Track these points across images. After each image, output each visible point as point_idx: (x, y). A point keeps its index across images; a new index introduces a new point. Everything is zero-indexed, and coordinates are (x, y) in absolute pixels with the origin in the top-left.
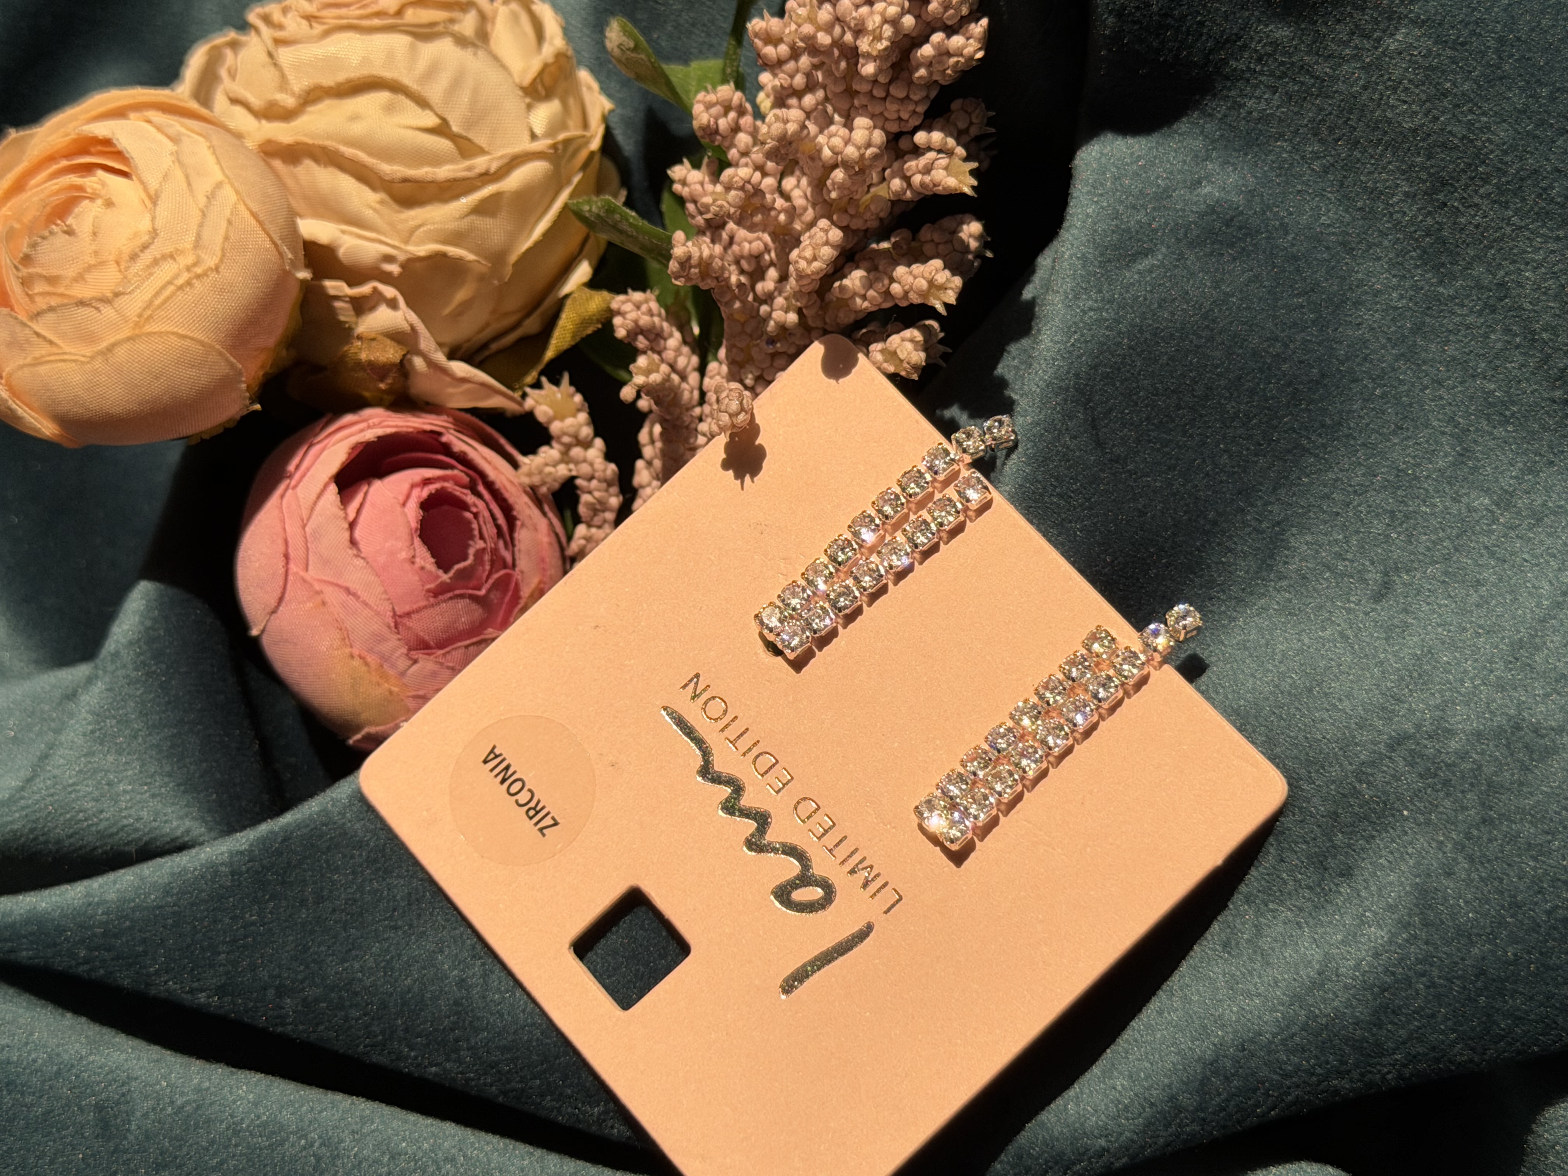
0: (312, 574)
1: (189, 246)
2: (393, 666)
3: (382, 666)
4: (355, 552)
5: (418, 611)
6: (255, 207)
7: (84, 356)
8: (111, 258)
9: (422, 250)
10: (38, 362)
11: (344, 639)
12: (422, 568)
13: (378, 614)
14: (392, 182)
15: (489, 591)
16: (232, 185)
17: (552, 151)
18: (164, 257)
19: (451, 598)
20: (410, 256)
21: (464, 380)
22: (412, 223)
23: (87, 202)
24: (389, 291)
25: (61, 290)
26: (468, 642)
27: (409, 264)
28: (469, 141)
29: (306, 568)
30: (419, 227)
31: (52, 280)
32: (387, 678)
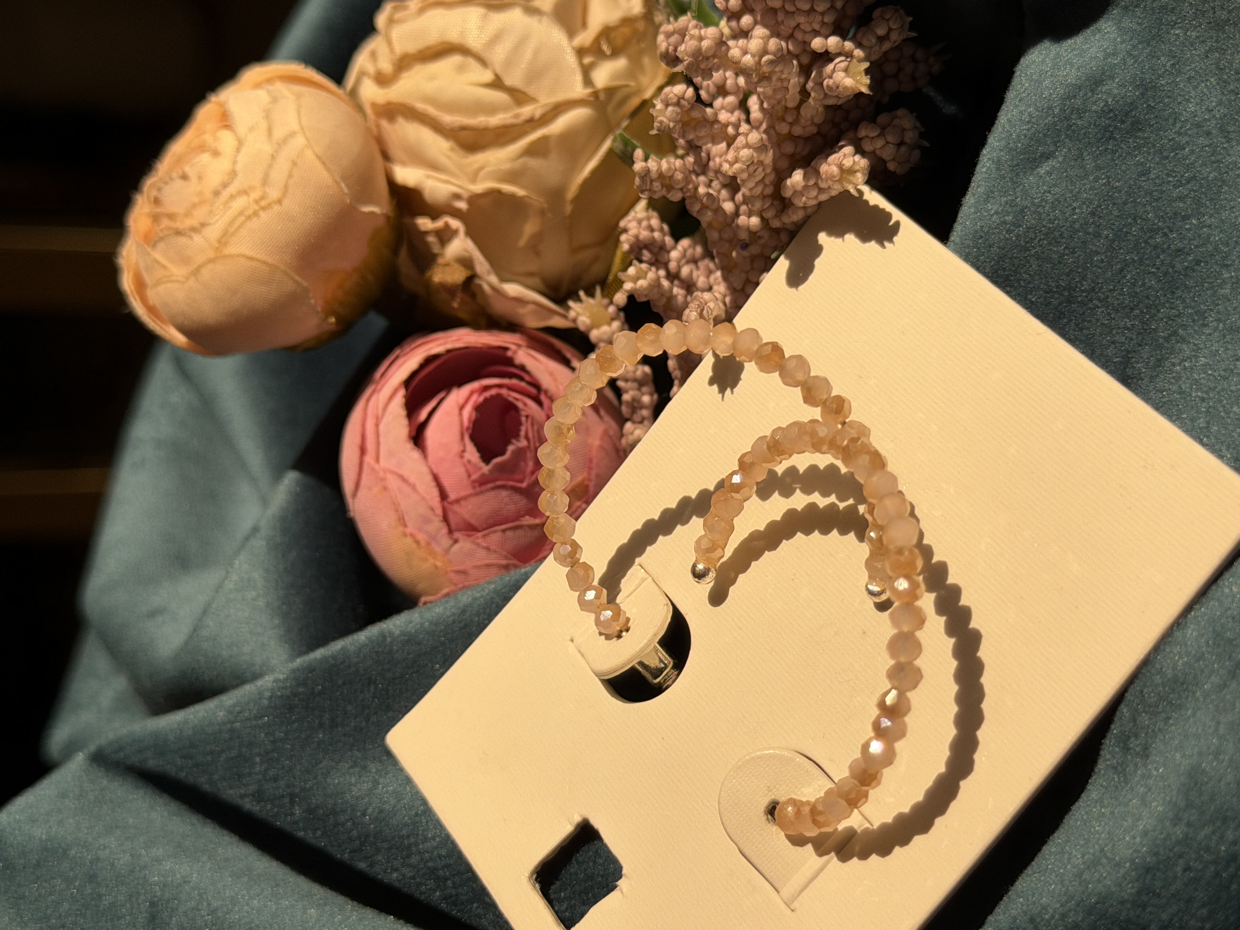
0: (381, 465)
1: (258, 183)
2: (439, 544)
3: (429, 544)
4: (412, 445)
5: (465, 498)
6: (321, 150)
7: (183, 276)
8: (207, 196)
9: (479, 187)
10: (159, 283)
11: (399, 520)
12: (469, 462)
13: (423, 499)
14: (455, 130)
15: (532, 484)
16: (304, 134)
17: (592, 99)
18: (239, 193)
19: (493, 489)
21: (519, 300)
22: (476, 166)
23: (202, 153)
24: (455, 223)
25: (173, 224)
26: (504, 527)
27: (474, 199)
28: (523, 93)
29: (377, 460)
30: (481, 168)
31: (170, 217)
32: (433, 554)
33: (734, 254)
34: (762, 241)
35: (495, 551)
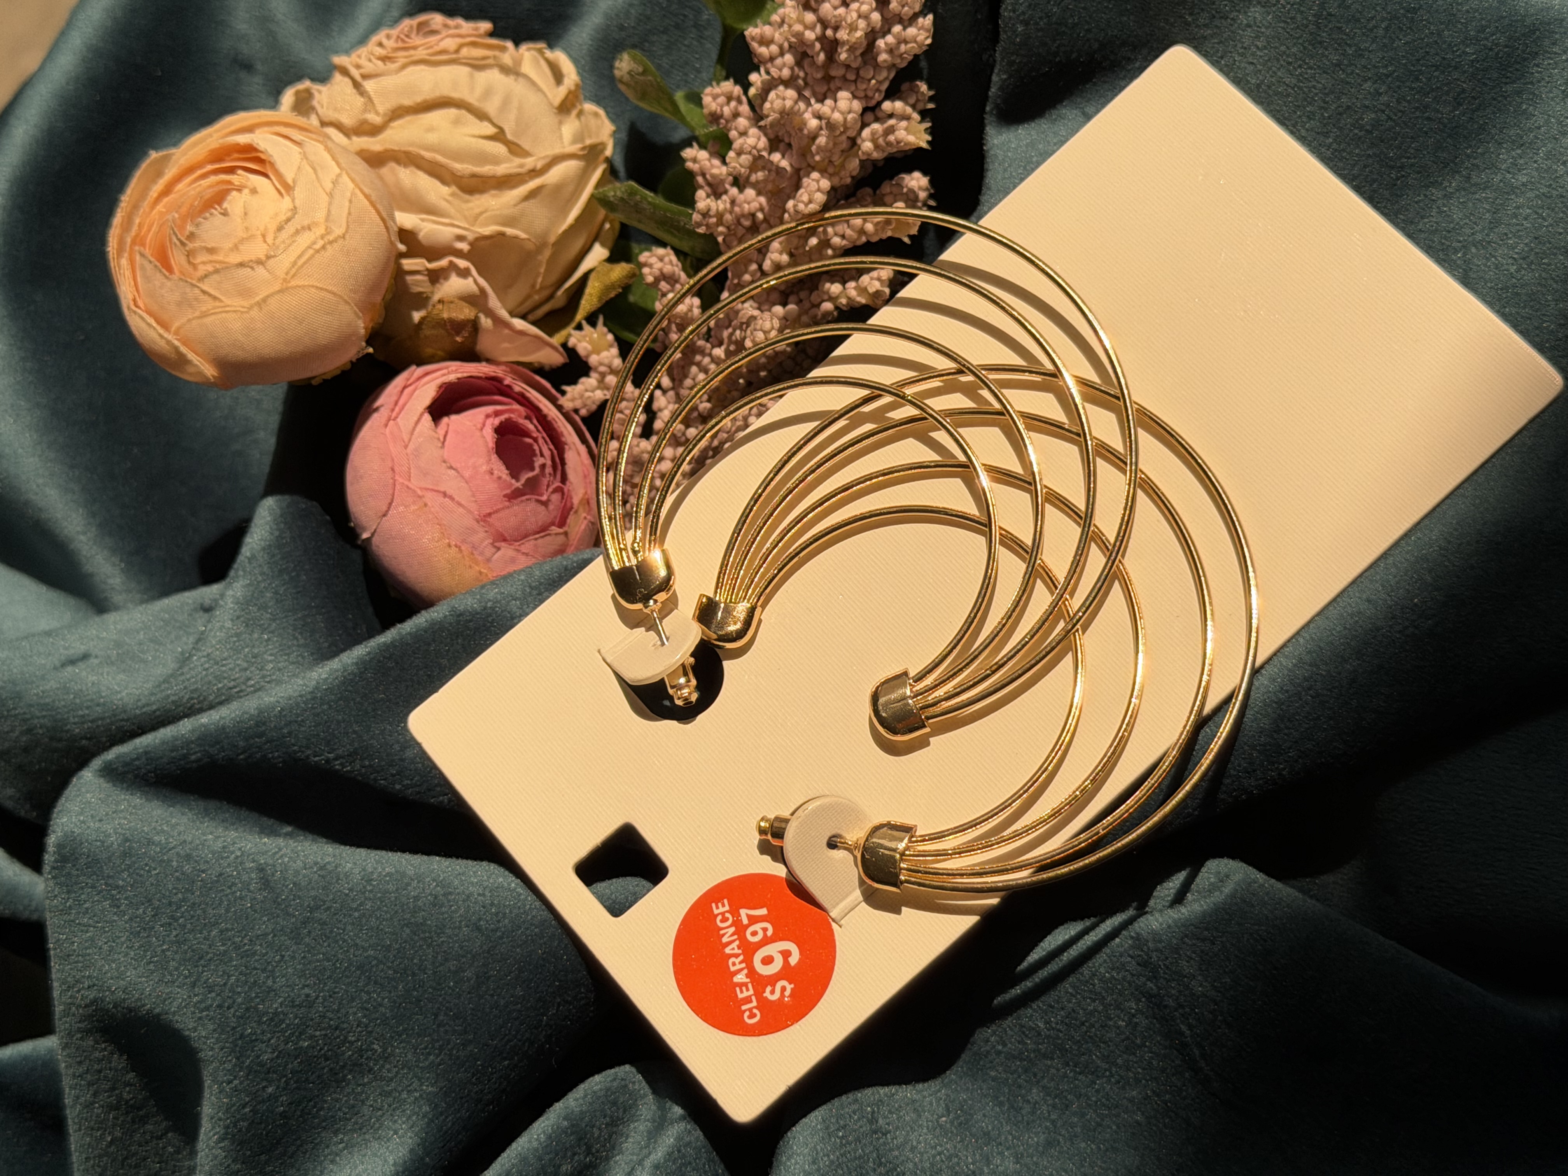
0: (414, 484)
1: (322, 220)
2: (481, 554)
3: (473, 553)
4: (448, 465)
5: (496, 511)
6: (366, 190)
7: (242, 307)
8: (259, 233)
9: (485, 231)
10: (204, 315)
11: (443, 532)
12: (499, 478)
13: (470, 512)
14: (461, 177)
15: (549, 498)
16: (348, 176)
17: (580, 153)
19: (521, 502)
20: (477, 235)
21: (522, 333)
22: (477, 211)
23: (234, 193)
24: (462, 263)
25: (220, 257)
26: (538, 535)
27: (477, 242)
28: (520, 145)
29: (410, 479)
30: (481, 213)
31: (211, 251)
32: (477, 564)
35: (533, 557)
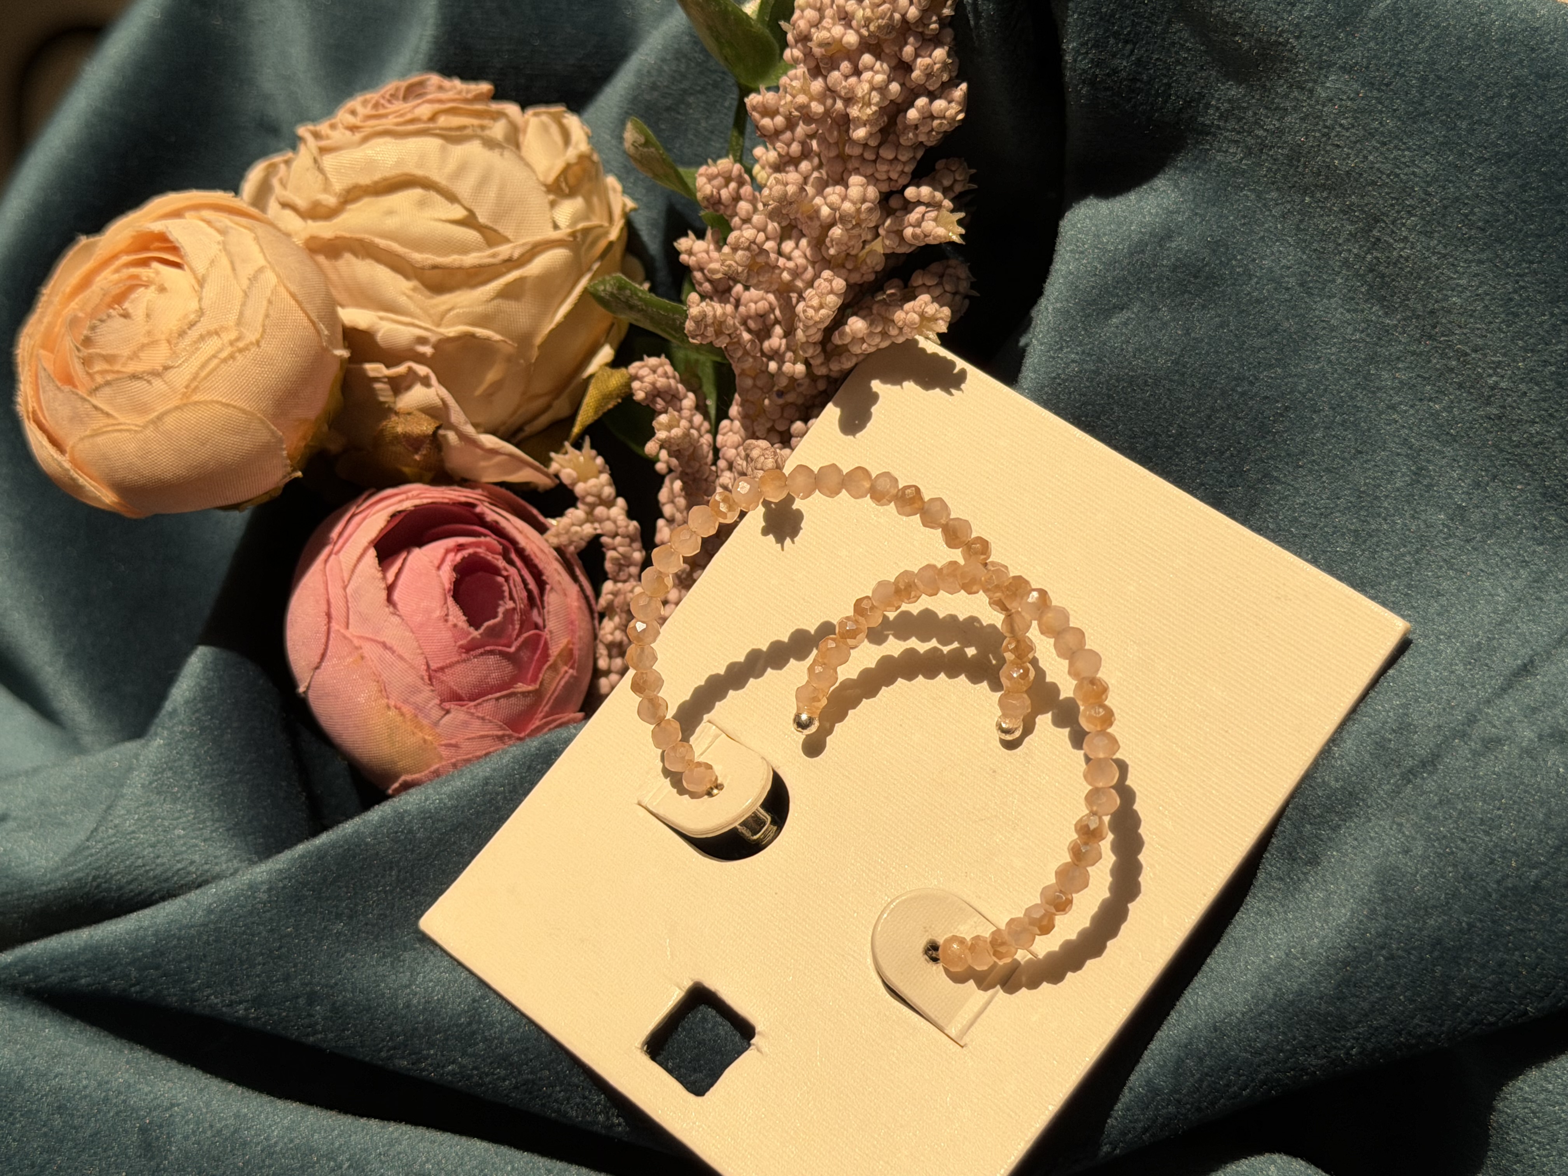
0: (353, 631)
1: (232, 323)
2: (427, 716)
3: (416, 716)
4: (391, 609)
5: (451, 665)
6: (293, 288)
7: (136, 425)
8: (163, 337)
9: (452, 331)
10: (96, 434)
11: (381, 691)
12: (455, 626)
13: (412, 667)
14: (423, 268)
15: (519, 649)
16: (274, 270)
17: (572, 239)
18: (210, 334)
19: (482, 654)
20: (441, 337)
21: (494, 452)
22: (444, 308)
23: (141, 290)
24: (422, 370)
25: (117, 367)
26: (498, 695)
27: (441, 345)
28: (495, 231)
29: (347, 626)
30: (449, 310)
31: (109, 359)
32: (421, 728)
33: (767, 402)
34: (801, 389)
35: (490, 722)
